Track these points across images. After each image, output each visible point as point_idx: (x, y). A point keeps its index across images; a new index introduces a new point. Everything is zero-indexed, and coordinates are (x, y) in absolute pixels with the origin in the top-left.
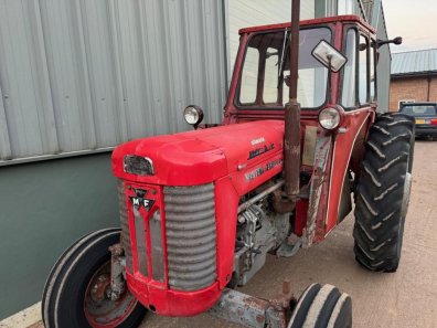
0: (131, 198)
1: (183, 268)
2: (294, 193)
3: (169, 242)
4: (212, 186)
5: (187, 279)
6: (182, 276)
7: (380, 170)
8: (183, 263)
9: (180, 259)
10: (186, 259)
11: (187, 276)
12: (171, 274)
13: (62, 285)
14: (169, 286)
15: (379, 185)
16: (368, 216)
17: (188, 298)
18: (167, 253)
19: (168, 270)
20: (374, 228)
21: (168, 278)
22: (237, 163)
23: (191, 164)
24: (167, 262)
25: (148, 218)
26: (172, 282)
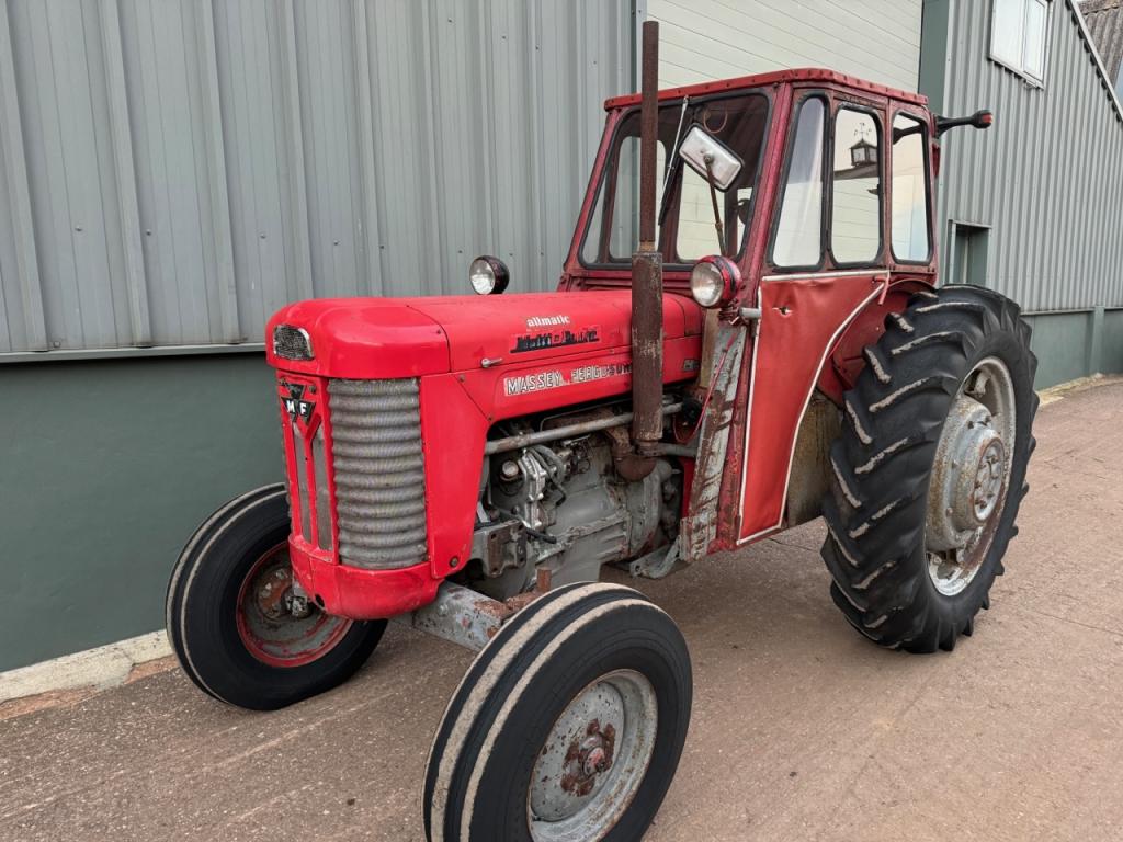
0: (285, 400)
1: (359, 525)
2: (648, 436)
3: (339, 478)
4: (413, 386)
5: (365, 547)
6: (359, 539)
7: (872, 408)
8: (358, 517)
9: (355, 509)
10: (363, 511)
11: (367, 540)
12: (344, 536)
13: (197, 563)
14: (339, 559)
15: (867, 440)
16: (844, 509)
17: (367, 579)
18: (335, 500)
19: (338, 530)
20: (854, 534)
21: (339, 544)
22: (480, 354)
23: (377, 344)
24: (336, 515)
25: (310, 435)
26: (345, 551)
